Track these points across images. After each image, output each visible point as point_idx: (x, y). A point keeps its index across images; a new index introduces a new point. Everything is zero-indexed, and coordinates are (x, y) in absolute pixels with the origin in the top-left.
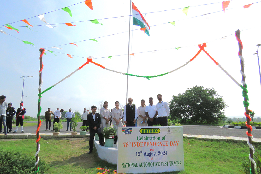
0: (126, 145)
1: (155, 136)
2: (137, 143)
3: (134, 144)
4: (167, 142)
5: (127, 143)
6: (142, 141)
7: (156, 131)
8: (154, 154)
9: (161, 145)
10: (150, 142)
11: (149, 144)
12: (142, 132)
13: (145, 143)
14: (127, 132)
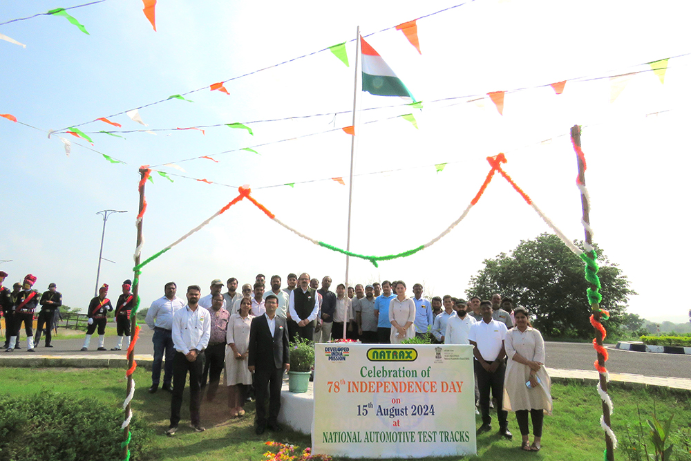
0: (333, 387)
1: (404, 368)
2: (362, 383)
3: (353, 387)
4: (434, 384)
5: (337, 384)
6: (372, 379)
7: (406, 355)
8: (400, 412)
9: (418, 390)
10: (393, 383)
11: (390, 387)
12: (374, 358)
13: (379, 385)
14: (337, 355)
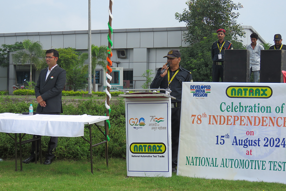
0: (196, 119)
1: (259, 104)
2: (220, 116)
3: (214, 119)
5: (199, 117)
6: (230, 113)
7: (261, 92)
8: (253, 143)
9: (271, 124)
10: (248, 117)
11: (245, 121)
12: (232, 94)
13: (236, 118)
14: (200, 92)
